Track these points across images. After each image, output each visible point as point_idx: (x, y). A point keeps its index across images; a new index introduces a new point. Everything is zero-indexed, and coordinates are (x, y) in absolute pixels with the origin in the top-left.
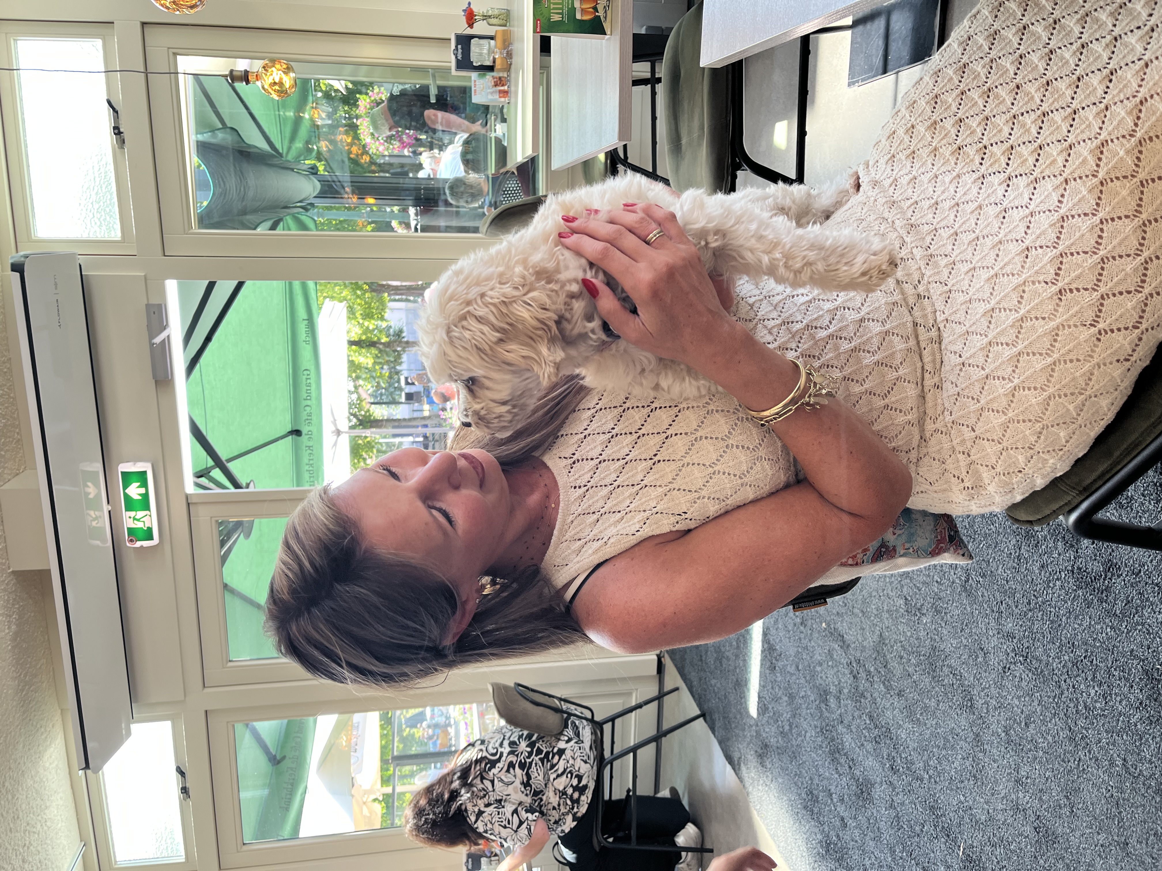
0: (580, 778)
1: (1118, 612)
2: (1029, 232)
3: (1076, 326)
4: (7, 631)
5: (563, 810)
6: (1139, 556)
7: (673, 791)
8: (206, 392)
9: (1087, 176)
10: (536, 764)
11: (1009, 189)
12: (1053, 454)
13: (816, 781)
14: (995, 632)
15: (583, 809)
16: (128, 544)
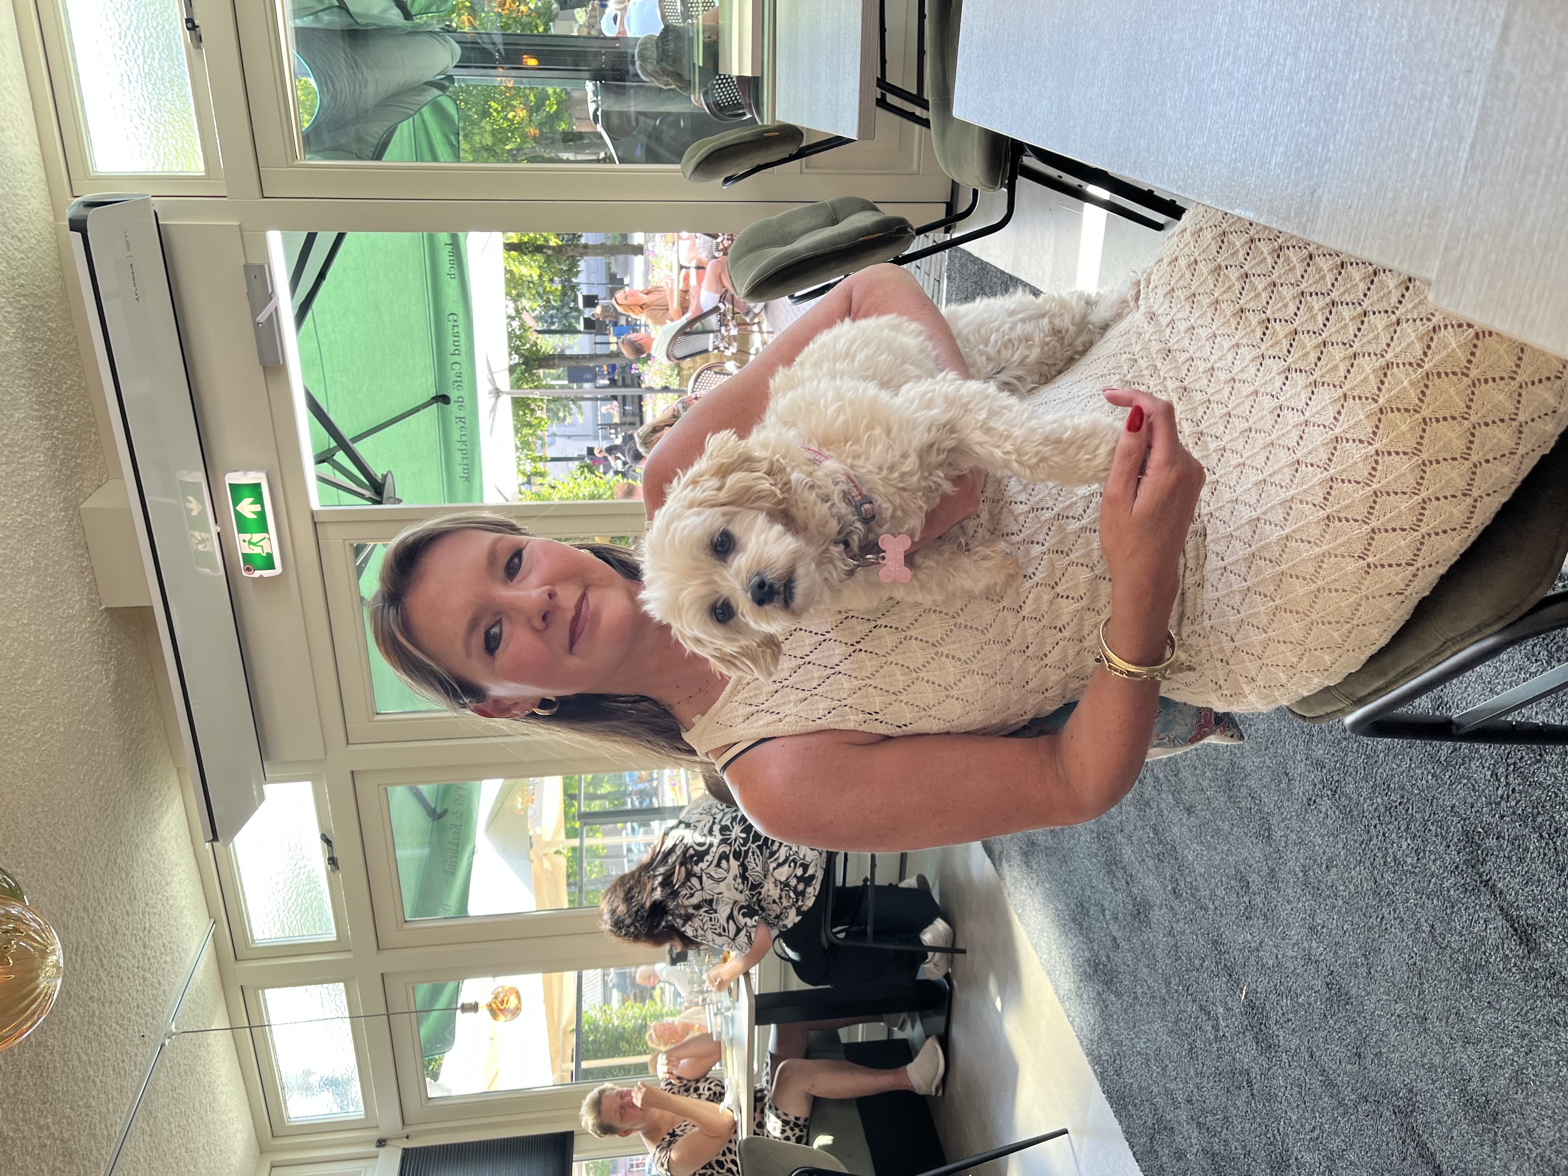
0: (805, 867)
1: (1443, 759)
2: (1301, 443)
3: (1343, 556)
4: (105, 681)
5: (785, 903)
6: (1473, 699)
7: (922, 879)
8: (323, 349)
9: (1367, 398)
10: (753, 853)
11: (1287, 383)
12: (1319, 674)
13: (1088, 893)
14: (1304, 758)
15: (810, 902)
16: (244, 574)
